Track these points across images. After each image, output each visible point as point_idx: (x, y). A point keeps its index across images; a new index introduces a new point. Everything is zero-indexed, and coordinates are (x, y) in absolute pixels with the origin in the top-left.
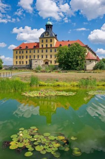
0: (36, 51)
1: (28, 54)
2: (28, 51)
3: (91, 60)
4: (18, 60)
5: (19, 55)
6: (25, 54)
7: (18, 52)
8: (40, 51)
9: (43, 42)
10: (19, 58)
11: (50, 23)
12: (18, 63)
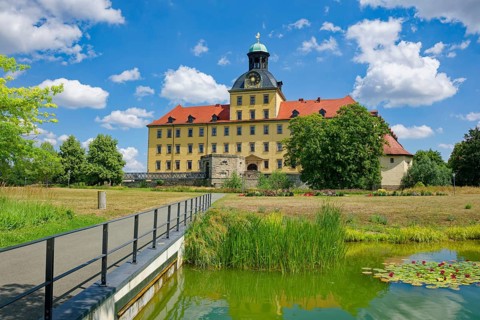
0: (220, 129)
1: (196, 139)
2: (196, 131)
4: (164, 157)
5: (165, 140)
7: (164, 132)
8: (233, 129)
9: (239, 102)
10: (164, 150)
11: (263, 48)
12: (164, 166)
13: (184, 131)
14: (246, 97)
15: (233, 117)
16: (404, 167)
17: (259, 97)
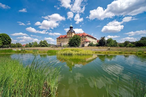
0: (66, 39)
1: (63, 40)
2: (63, 39)
4: (59, 43)
5: (59, 40)
8: (67, 39)
11: (72, 26)
12: (59, 44)
13: (61, 39)
14: (69, 34)
15: (67, 37)
16: (88, 43)
17: (71, 34)
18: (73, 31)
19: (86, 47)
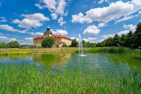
2: (39, 40)
3: (61, 43)
6: (38, 41)
7: (35, 40)
9: (45, 36)
10: (35, 42)
11: (49, 28)
12: (35, 45)
13: (38, 40)
14: (46, 35)
15: (44, 38)
17: (47, 35)
18: (49, 33)
19: (60, 47)
